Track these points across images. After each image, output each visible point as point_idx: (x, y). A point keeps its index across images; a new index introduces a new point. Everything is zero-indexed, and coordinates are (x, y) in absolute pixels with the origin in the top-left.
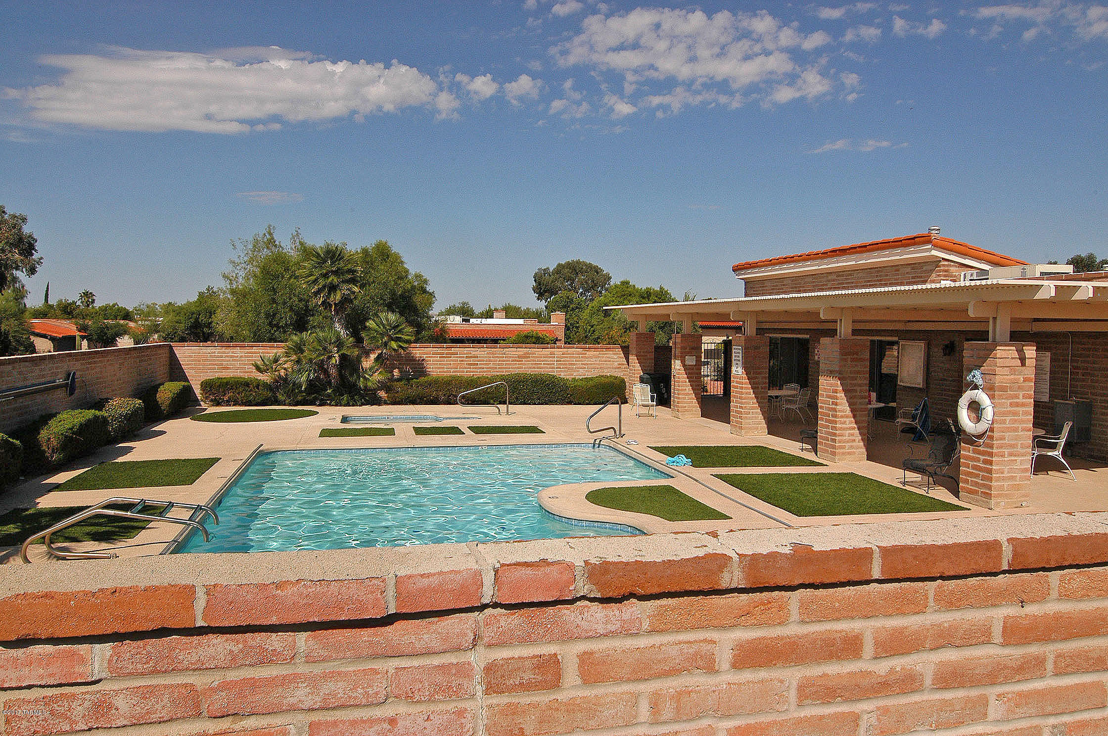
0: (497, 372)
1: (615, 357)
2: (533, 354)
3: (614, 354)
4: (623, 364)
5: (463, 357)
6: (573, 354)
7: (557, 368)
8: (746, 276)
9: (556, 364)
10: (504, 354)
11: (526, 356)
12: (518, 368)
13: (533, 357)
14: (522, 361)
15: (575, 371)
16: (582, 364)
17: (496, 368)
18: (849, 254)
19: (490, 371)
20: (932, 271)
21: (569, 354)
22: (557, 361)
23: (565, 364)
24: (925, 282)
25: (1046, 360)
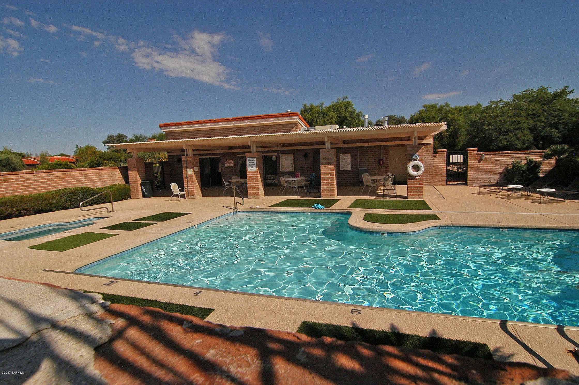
0: (46, 189)
1: (116, 173)
2: (70, 175)
3: (115, 172)
4: (121, 177)
5: (19, 181)
6: (93, 173)
7: (85, 183)
8: (166, 130)
9: (84, 180)
10: (49, 176)
11: (64, 177)
12: (60, 185)
13: (70, 177)
14: (62, 180)
15: (95, 184)
16: (99, 179)
17: (45, 187)
18: (250, 119)
19: (41, 190)
20: (293, 127)
21: (90, 173)
22: (85, 178)
23: (90, 180)
24: (290, 131)
25: (349, 156)
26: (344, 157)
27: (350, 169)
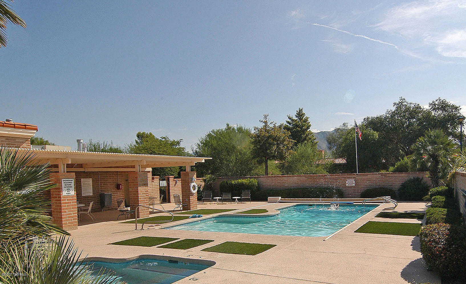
25: (90, 181)
26: (85, 182)
27: (92, 194)
